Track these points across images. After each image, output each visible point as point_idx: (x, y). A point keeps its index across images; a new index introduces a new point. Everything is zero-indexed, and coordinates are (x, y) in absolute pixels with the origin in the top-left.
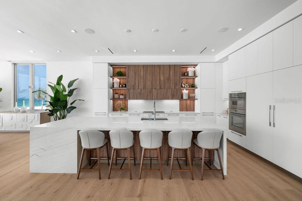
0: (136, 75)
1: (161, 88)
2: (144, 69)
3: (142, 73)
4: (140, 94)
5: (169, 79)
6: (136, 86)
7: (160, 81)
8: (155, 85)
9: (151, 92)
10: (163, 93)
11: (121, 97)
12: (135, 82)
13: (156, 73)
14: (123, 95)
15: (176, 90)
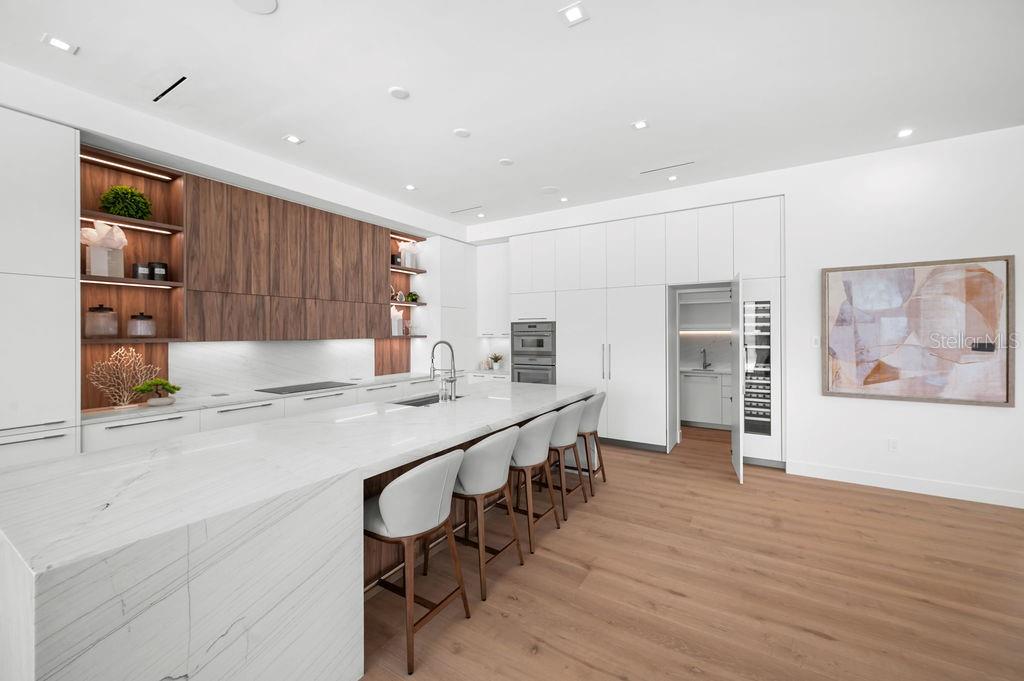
0: (237, 232)
1: (333, 299)
2: (273, 213)
3: (264, 228)
4: (254, 314)
5: (358, 266)
6: (237, 282)
7: (331, 272)
8: (316, 284)
9: (300, 309)
10: (341, 314)
11: (142, 328)
12: (231, 262)
13: (316, 239)
14: (149, 318)
15: (377, 307)
